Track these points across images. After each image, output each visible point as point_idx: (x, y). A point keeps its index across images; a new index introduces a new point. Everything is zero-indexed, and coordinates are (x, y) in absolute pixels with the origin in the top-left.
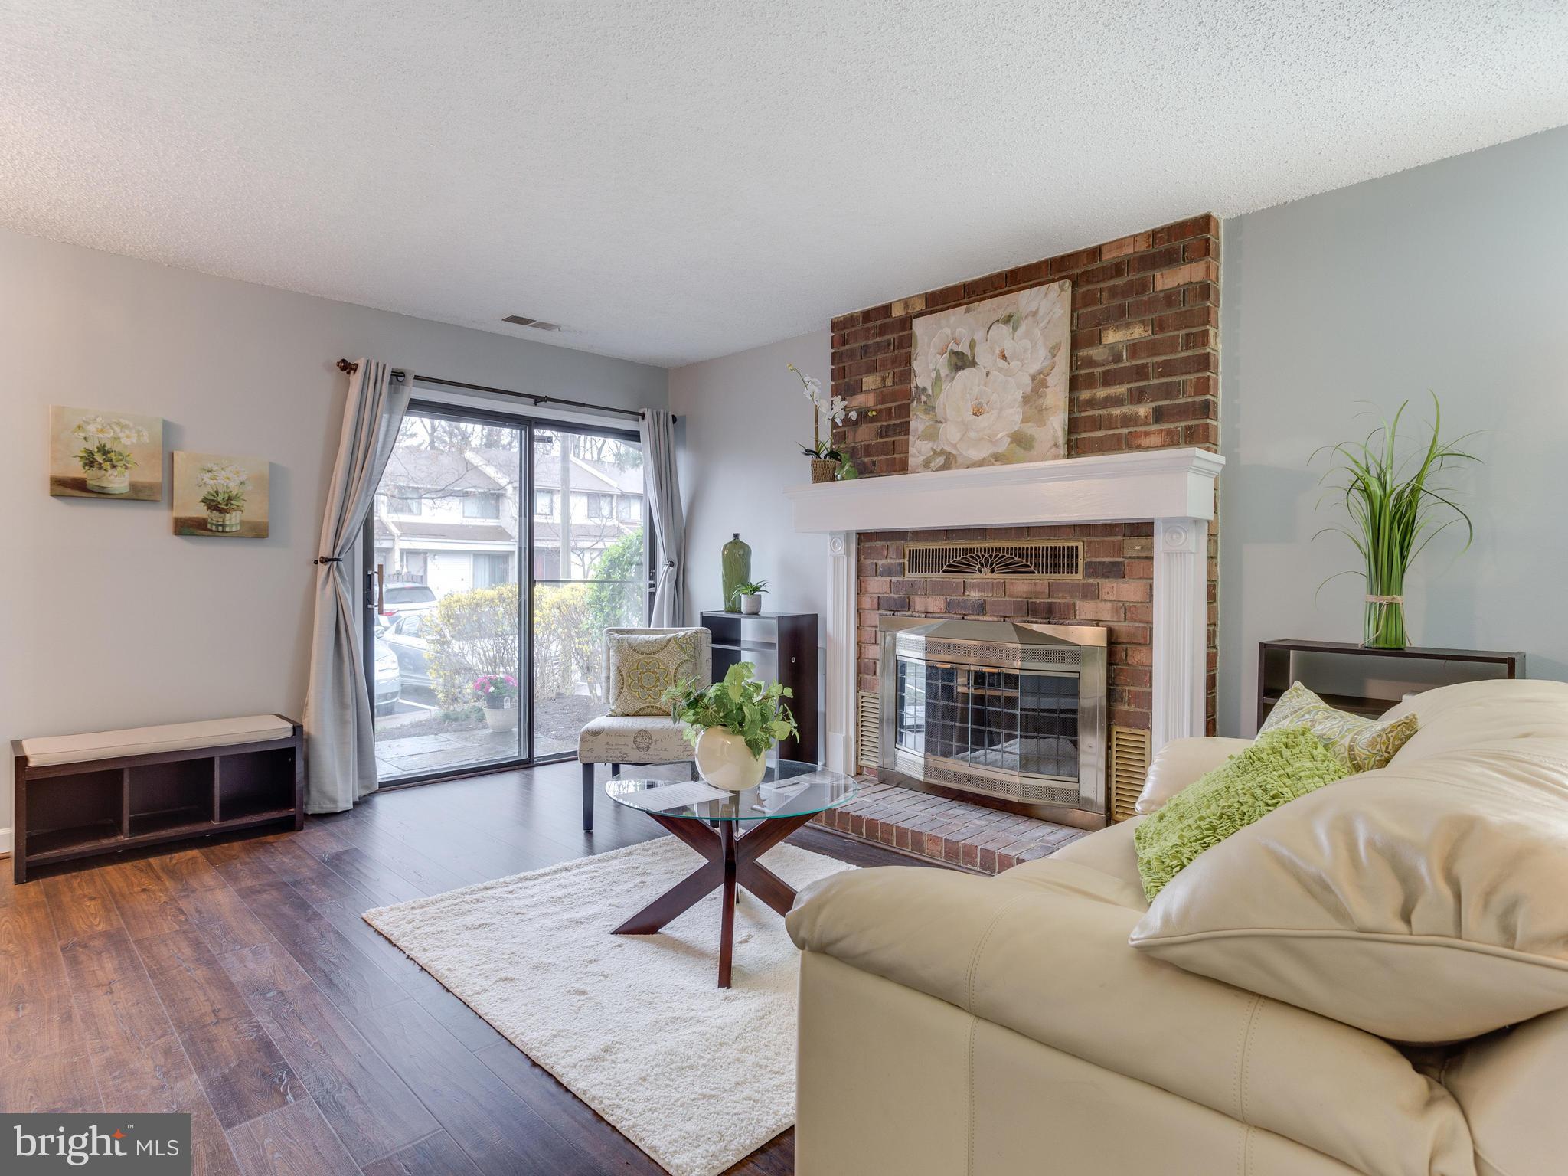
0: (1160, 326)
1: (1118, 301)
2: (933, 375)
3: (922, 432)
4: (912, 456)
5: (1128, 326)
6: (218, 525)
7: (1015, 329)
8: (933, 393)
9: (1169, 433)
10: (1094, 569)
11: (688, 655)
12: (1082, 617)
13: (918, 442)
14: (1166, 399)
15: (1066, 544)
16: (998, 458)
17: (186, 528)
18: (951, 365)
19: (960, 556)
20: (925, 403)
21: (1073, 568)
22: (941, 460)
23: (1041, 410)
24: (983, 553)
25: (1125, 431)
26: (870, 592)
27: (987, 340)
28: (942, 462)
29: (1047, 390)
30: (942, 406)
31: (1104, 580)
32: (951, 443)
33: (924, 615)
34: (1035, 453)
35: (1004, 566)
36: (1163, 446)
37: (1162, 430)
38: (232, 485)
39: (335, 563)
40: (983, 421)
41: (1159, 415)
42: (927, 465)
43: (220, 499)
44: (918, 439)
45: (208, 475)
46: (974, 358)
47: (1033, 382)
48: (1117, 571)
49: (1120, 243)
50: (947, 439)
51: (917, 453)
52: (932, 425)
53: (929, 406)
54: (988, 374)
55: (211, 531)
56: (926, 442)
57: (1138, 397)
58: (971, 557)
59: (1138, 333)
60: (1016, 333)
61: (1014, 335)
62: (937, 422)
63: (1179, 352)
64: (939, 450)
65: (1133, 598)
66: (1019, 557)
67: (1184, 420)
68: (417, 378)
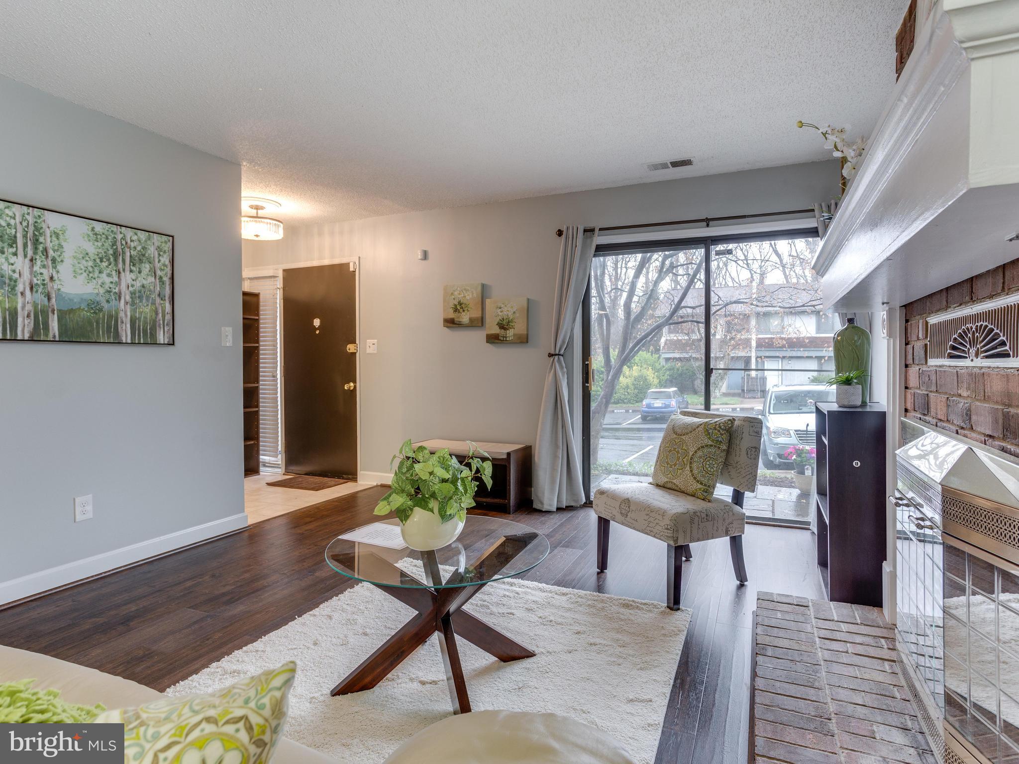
6: (503, 337)
11: (713, 441)
17: (493, 339)
19: (957, 332)
24: (971, 323)
26: (910, 386)
35: (986, 345)
38: (510, 314)
39: (556, 357)
43: (504, 323)
45: (499, 310)
55: (501, 340)
58: (964, 331)
68: (600, 229)
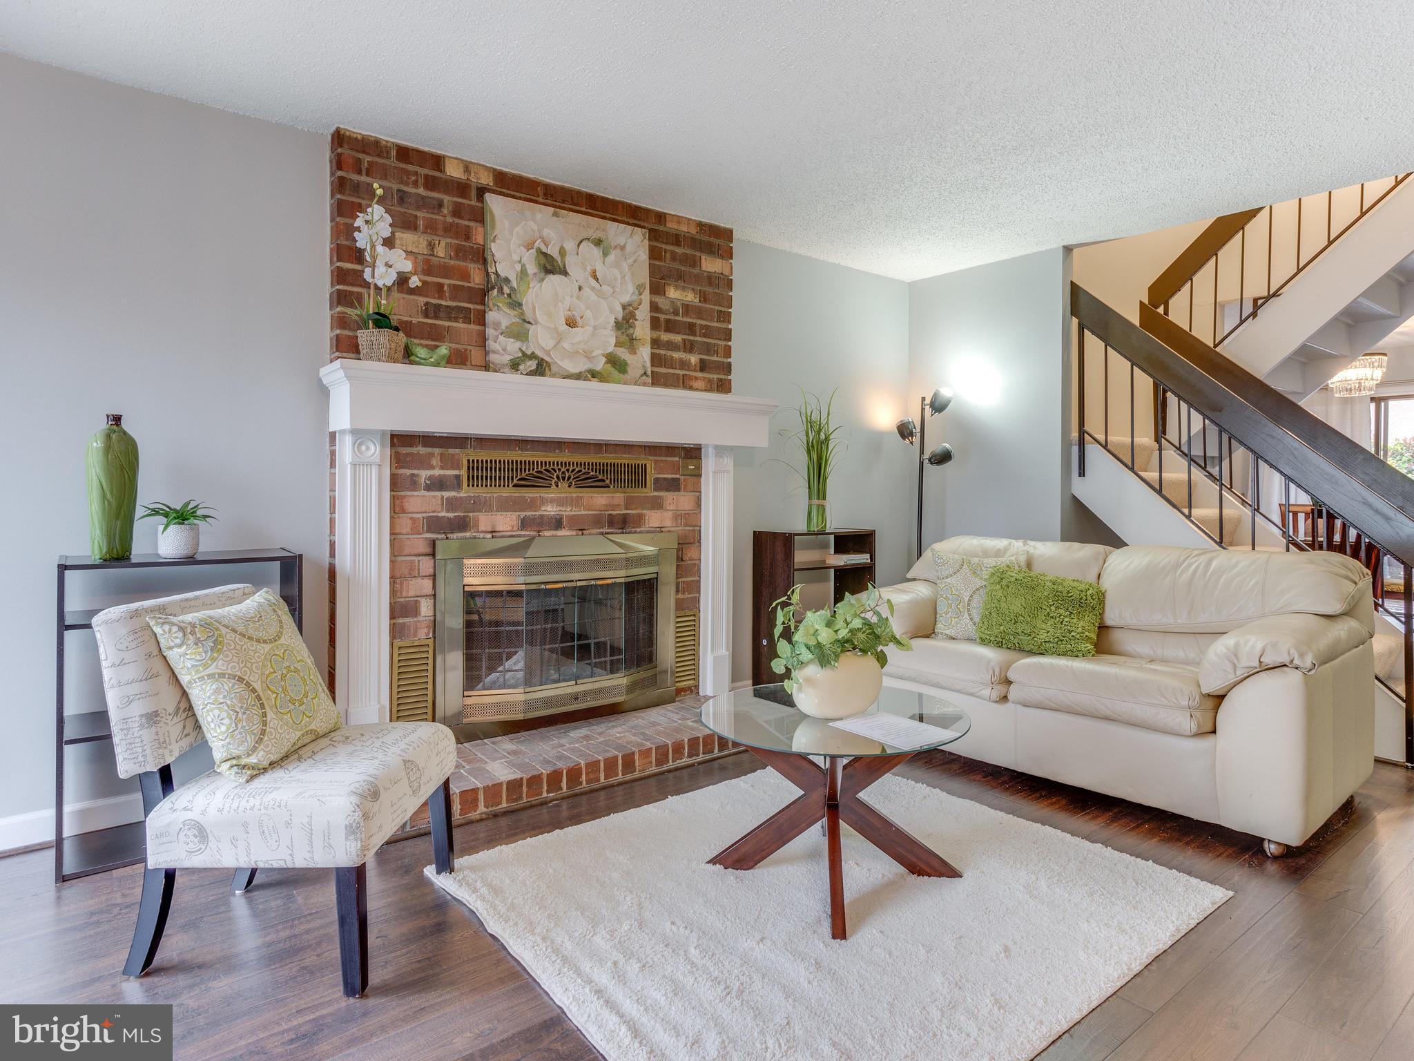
0: (704, 298)
1: (676, 266)
2: (518, 268)
3: (507, 327)
4: (494, 352)
5: (684, 289)
7: (605, 254)
8: (518, 287)
9: (710, 381)
10: (661, 485)
12: (650, 525)
13: (501, 338)
14: (706, 355)
15: (638, 462)
16: (594, 374)
18: (539, 264)
19: (533, 469)
20: (509, 295)
21: (643, 484)
22: (532, 365)
23: (632, 339)
24: (560, 467)
25: (681, 372)
26: (410, 510)
27: (578, 254)
28: (534, 367)
29: (636, 322)
30: (530, 306)
31: (667, 493)
32: (543, 348)
33: (489, 536)
34: (629, 377)
35: (580, 480)
36: (706, 390)
37: (705, 378)
40: (578, 335)
41: (703, 366)
42: (515, 366)
44: (501, 334)
46: (565, 267)
47: (623, 311)
48: (674, 486)
49: (679, 219)
50: (539, 344)
51: (501, 350)
52: (518, 323)
53: (513, 301)
54: (580, 288)
56: (512, 340)
57: (689, 347)
58: (546, 470)
59: (690, 297)
60: (606, 259)
61: (604, 259)
62: (524, 321)
63: (714, 322)
64: (529, 353)
65: (687, 507)
66: (596, 472)
67: (718, 374)
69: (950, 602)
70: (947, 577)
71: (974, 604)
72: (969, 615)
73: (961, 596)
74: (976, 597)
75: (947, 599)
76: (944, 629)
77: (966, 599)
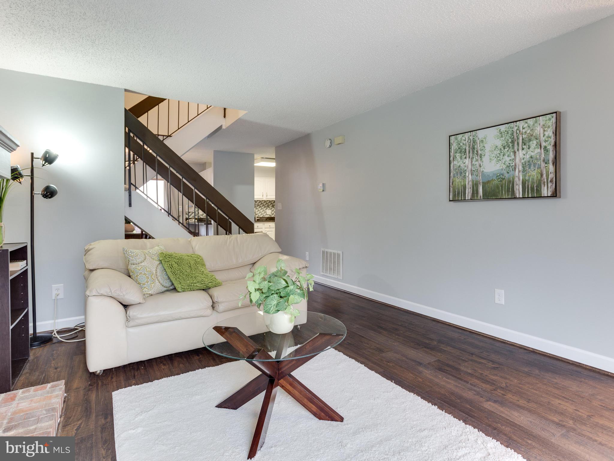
69: (147, 275)
70: (141, 263)
71: (158, 274)
72: (158, 280)
73: (151, 271)
74: (158, 270)
75: (145, 274)
76: (148, 291)
77: (154, 272)
